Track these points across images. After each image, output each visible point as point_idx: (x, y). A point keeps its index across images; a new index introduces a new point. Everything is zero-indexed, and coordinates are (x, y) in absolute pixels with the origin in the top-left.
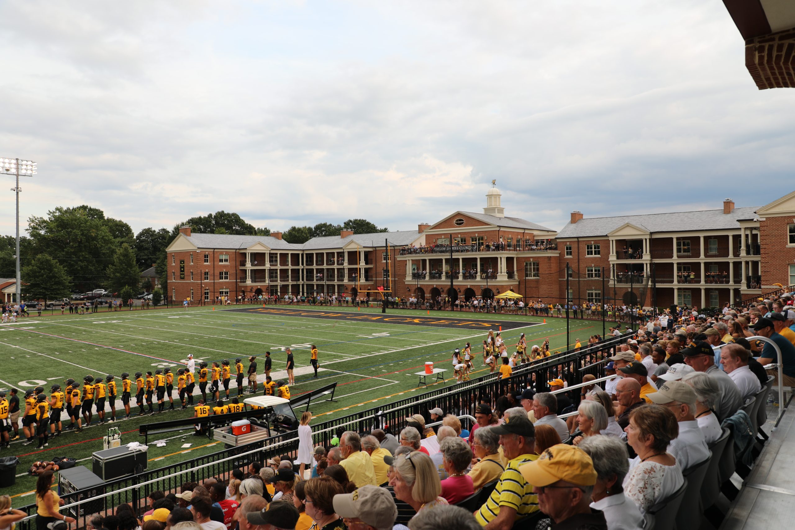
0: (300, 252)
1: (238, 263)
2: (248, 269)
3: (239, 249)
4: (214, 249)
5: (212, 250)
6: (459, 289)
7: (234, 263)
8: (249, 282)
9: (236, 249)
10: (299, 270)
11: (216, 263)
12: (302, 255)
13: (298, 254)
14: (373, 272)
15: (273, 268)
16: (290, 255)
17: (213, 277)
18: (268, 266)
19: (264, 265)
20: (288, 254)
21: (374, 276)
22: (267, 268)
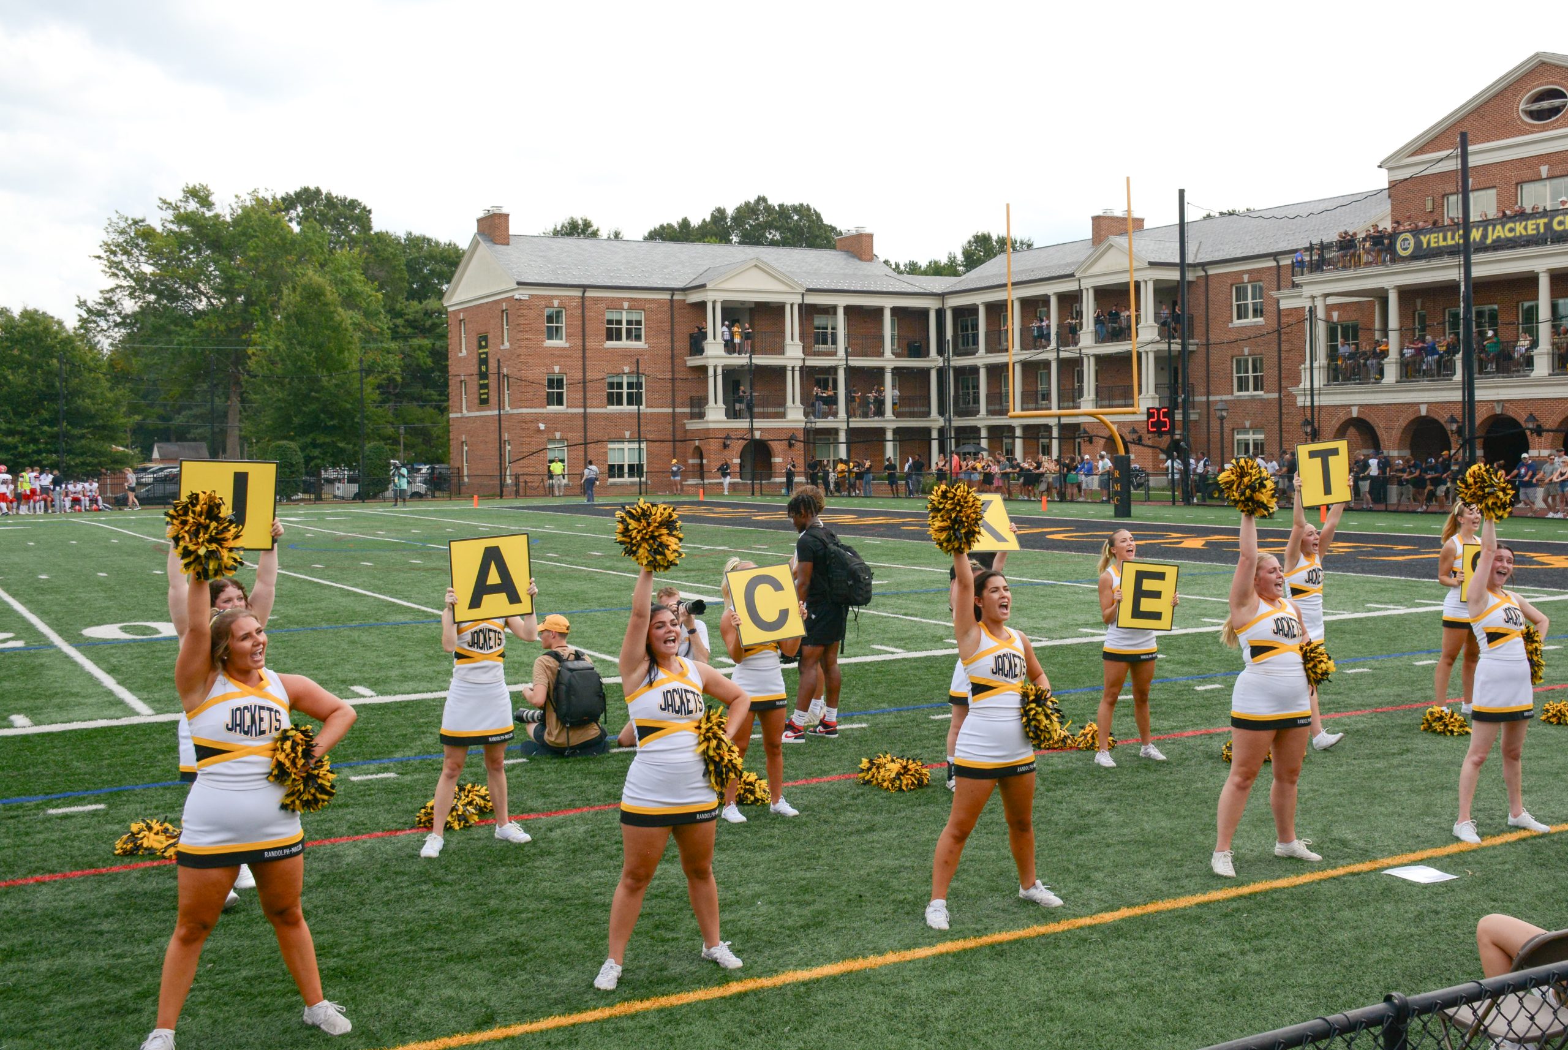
0: (932, 304)
1: (682, 344)
2: (711, 363)
3: (684, 290)
4: (585, 288)
5: (578, 293)
6: (1532, 418)
7: (665, 342)
8: (716, 415)
9: (673, 291)
10: (926, 372)
11: (592, 342)
12: (940, 313)
13: (924, 313)
14: (1196, 370)
15: (813, 362)
16: (887, 315)
17: (579, 396)
18: (793, 354)
19: (781, 350)
20: (879, 311)
21: (1200, 387)
22: (789, 364)
